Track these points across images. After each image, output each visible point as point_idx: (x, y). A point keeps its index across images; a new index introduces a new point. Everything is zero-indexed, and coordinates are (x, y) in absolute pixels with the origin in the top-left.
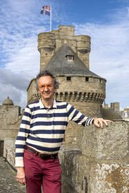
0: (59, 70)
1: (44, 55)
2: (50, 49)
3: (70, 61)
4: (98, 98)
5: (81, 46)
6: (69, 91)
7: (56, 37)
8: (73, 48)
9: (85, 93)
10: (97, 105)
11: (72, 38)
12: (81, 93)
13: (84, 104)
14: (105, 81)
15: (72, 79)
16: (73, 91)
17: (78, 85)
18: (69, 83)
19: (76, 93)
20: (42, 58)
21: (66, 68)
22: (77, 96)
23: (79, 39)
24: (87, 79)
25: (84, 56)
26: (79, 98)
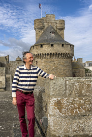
0: (46, 41)
1: (38, 32)
2: (41, 29)
3: (53, 35)
4: (69, 56)
5: (59, 26)
6: (52, 52)
7: (45, 21)
8: (55, 27)
9: (62, 54)
10: (69, 60)
11: (54, 22)
12: (59, 54)
13: (61, 60)
14: (74, 46)
15: (54, 45)
16: (55, 52)
17: (58, 49)
18: (52, 48)
19: (56, 54)
20: (36, 34)
21: (50, 39)
22: (57, 55)
23: (58, 22)
24: (63, 45)
25: (61, 32)
26: (59, 56)
